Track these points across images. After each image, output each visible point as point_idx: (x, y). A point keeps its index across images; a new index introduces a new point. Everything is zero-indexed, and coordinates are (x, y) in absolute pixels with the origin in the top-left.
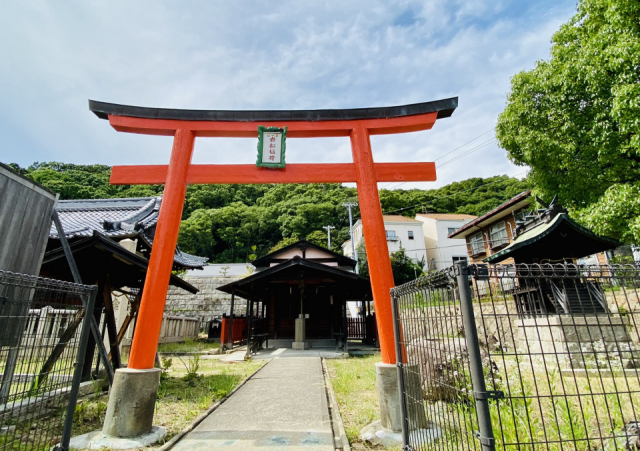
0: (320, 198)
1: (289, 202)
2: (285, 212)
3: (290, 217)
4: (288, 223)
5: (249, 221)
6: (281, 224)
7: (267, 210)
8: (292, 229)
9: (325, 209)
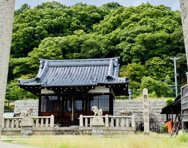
0: (154, 26)
1: (126, 31)
2: (124, 40)
3: (129, 45)
4: (128, 50)
5: (92, 48)
6: (121, 50)
7: (106, 38)
8: (132, 56)
9: (161, 38)
